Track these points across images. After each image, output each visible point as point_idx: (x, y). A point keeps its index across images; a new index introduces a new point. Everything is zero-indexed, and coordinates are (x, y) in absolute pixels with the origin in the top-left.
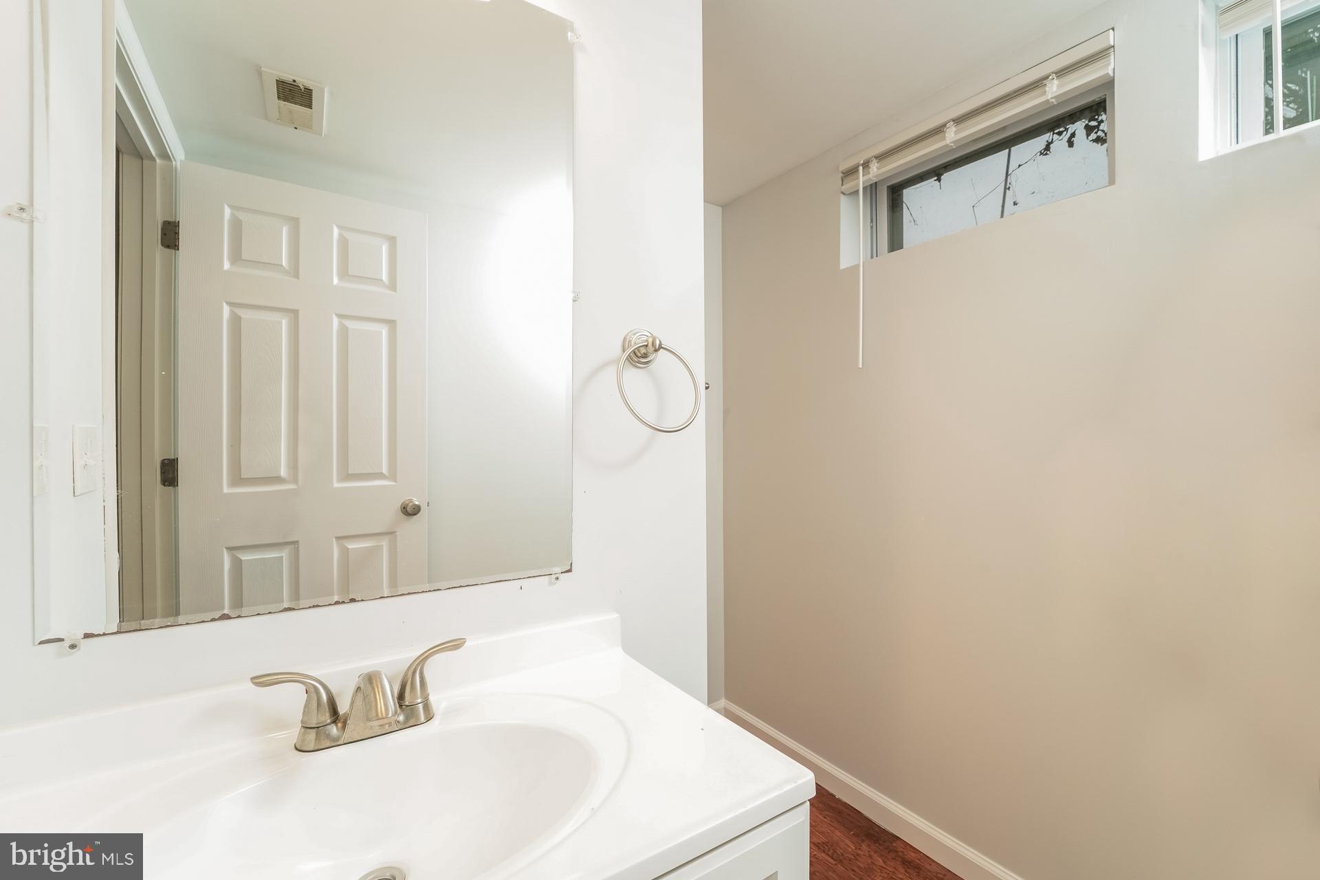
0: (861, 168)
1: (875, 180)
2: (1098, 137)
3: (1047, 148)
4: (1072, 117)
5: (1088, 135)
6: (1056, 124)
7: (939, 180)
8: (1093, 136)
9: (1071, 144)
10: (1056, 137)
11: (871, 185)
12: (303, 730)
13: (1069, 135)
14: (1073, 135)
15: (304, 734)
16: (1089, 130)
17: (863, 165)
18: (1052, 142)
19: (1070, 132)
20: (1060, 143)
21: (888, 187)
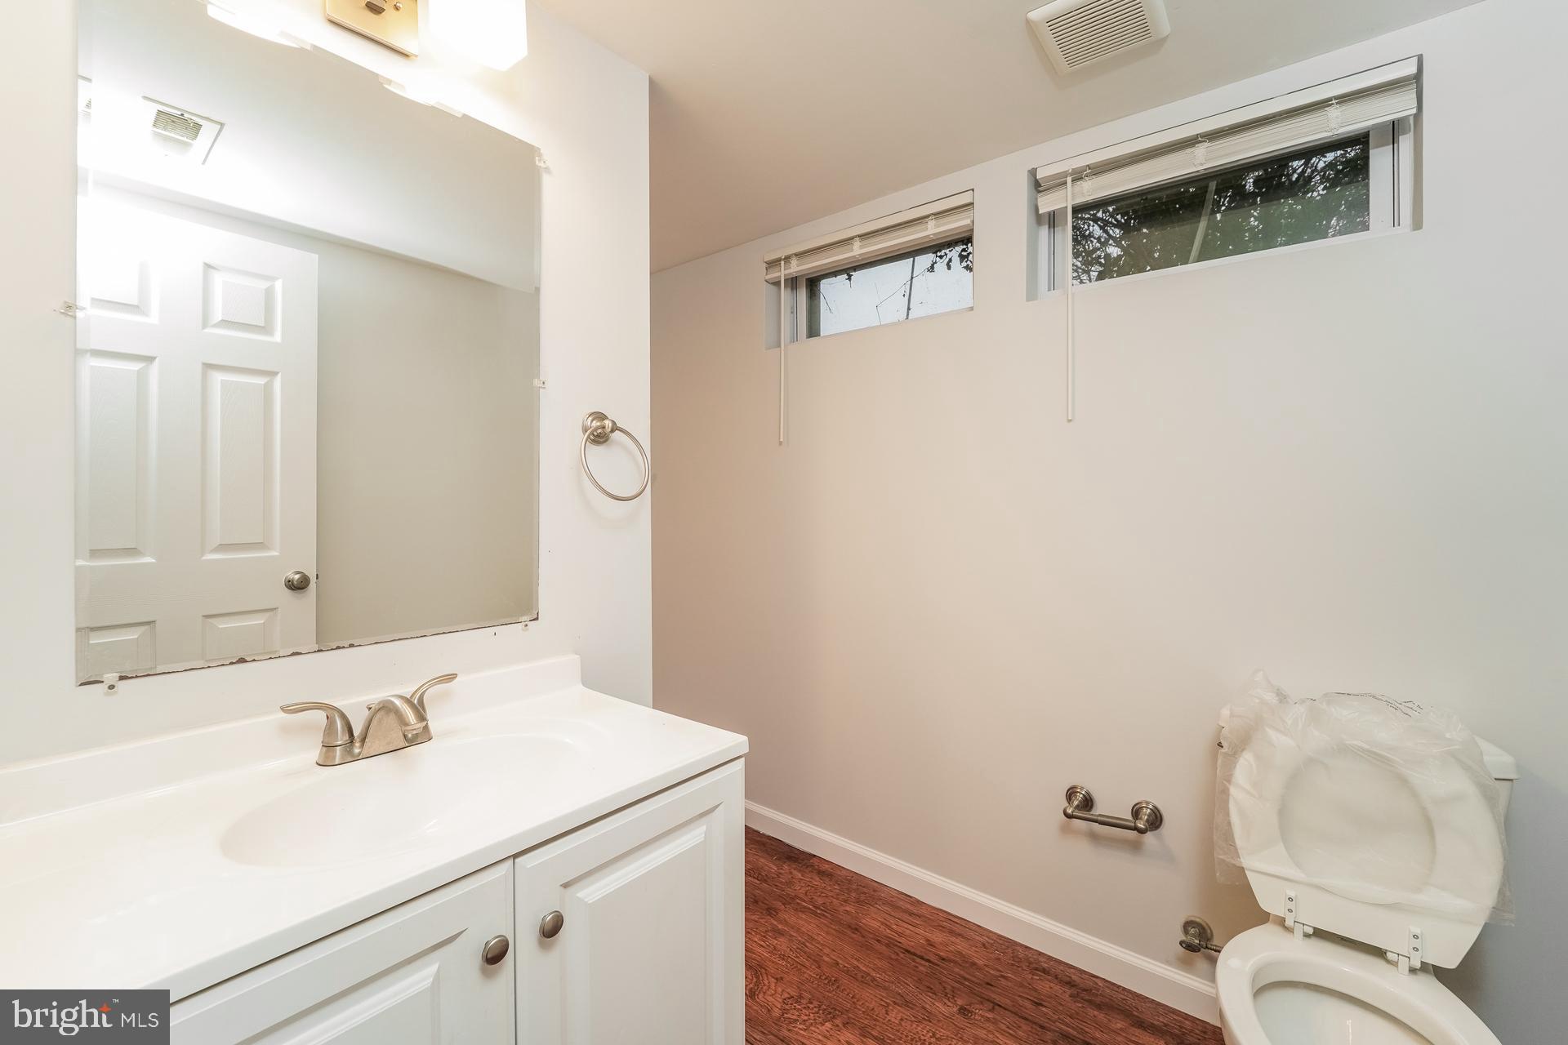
0: (783, 263)
1: (795, 275)
2: (968, 265)
3: (932, 267)
4: (951, 244)
5: (961, 262)
6: (937, 247)
7: (849, 279)
8: (964, 264)
9: (949, 267)
10: (938, 259)
11: (792, 278)
12: (325, 749)
13: (947, 260)
14: (950, 260)
15: (327, 752)
16: (962, 258)
17: (784, 259)
18: (936, 263)
19: (949, 257)
20: (941, 265)
21: (807, 279)
